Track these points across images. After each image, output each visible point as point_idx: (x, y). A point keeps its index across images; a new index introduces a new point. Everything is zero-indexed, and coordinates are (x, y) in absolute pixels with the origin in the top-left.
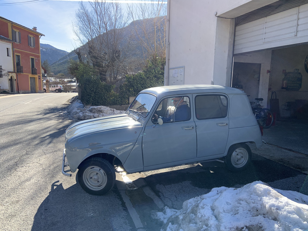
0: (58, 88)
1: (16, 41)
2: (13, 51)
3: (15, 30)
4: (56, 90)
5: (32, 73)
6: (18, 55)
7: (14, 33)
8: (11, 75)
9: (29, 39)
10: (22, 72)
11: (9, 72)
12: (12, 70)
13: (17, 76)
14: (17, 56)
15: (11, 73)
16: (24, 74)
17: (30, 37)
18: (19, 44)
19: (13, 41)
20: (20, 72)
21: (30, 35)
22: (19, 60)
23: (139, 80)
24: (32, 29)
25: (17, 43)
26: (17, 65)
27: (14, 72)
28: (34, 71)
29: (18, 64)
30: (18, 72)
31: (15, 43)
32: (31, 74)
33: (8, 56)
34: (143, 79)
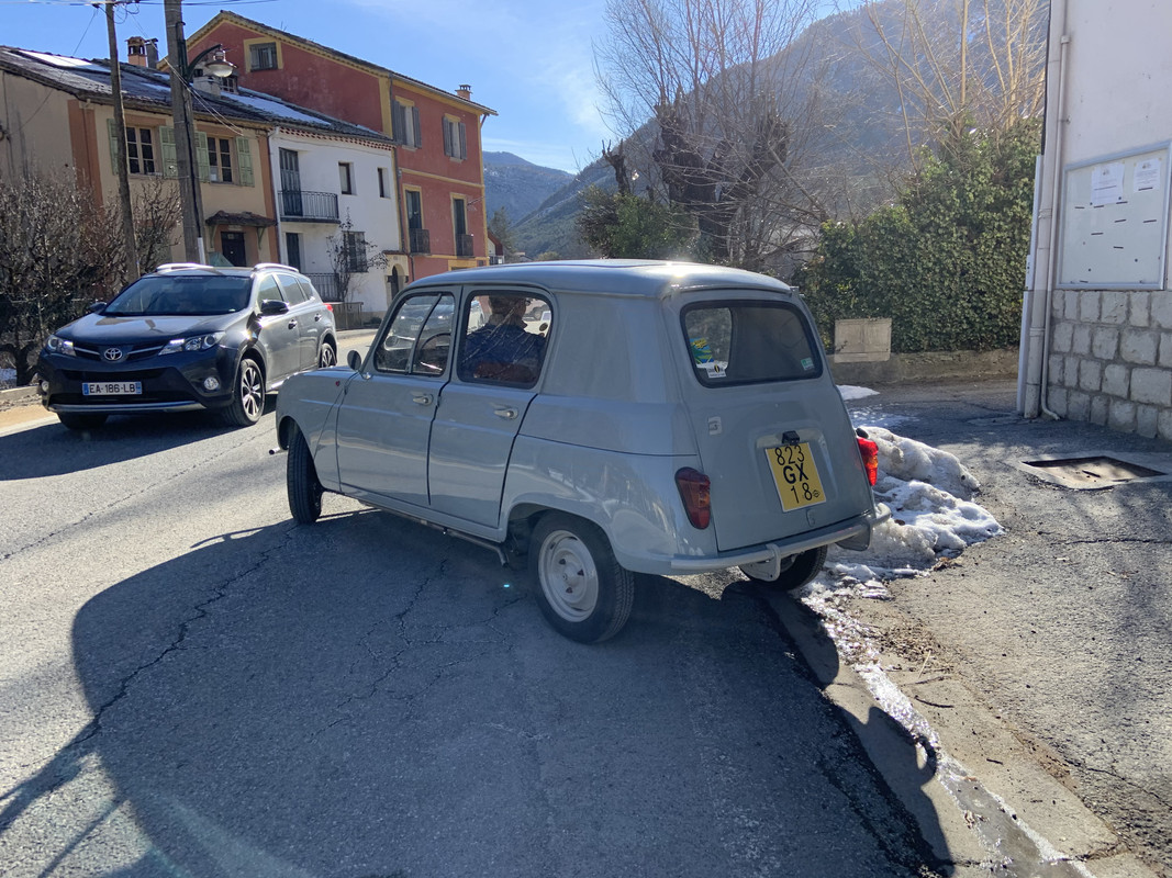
1: (405, 143)
2: (397, 178)
3: (401, 101)
5: (460, 254)
6: (412, 193)
7: (397, 111)
8: (393, 260)
9: (446, 129)
10: (428, 251)
11: (387, 252)
12: (397, 246)
13: (411, 264)
14: (410, 195)
15: (392, 256)
16: (434, 256)
17: (451, 124)
18: (414, 150)
19: (396, 141)
20: (423, 251)
21: (450, 118)
22: (415, 206)
23: (884, 242)
24: (456, 94)
25: (410, 148)
26: (410, 227)
27: (402, 252)
28: (465, 246)
29: (415, 223)
30: (414, 250)
31: (404, 147)
32: (456, 257)
33: (382, 195)
34: (902, 236)
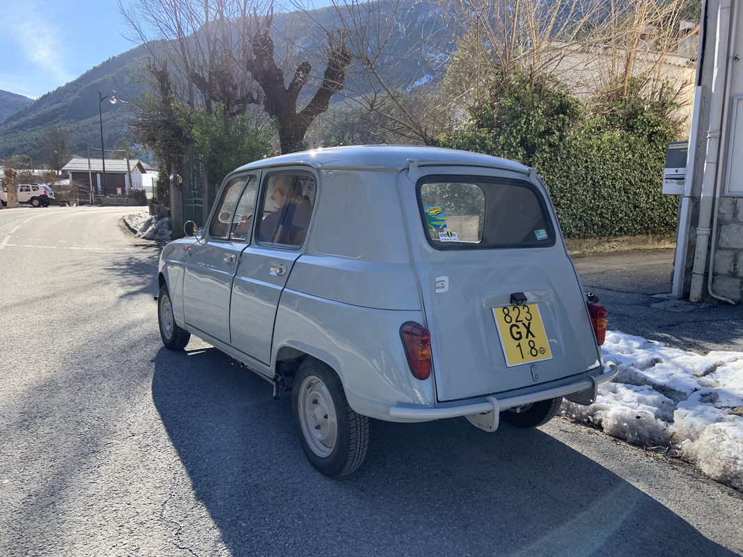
0: (37, 194)
4: (33, 198)
